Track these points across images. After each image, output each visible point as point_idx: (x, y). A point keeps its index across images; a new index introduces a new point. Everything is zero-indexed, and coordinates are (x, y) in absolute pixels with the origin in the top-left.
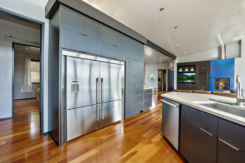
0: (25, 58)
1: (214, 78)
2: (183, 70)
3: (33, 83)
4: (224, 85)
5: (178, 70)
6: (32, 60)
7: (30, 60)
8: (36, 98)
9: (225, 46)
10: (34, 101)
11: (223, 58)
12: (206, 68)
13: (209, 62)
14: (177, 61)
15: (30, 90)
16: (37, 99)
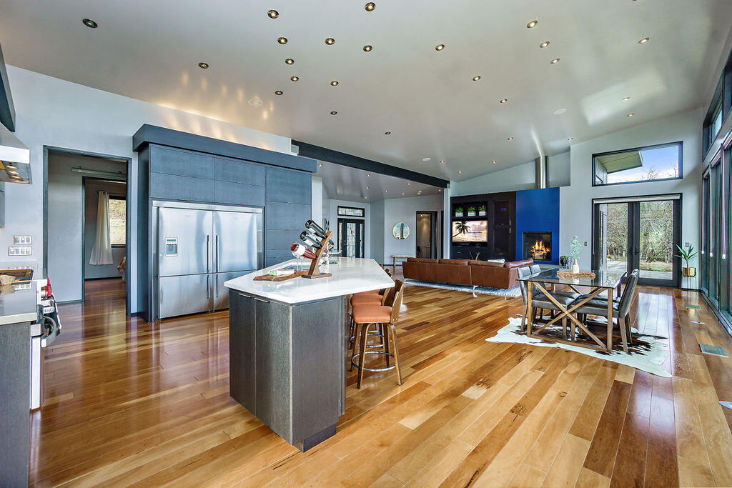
0: (98, 193)
1: (525, 233)
2: (465, 213)
3: (113, 246)
4: (544, 249)
5: (453, 213)
6: (111, 198)
7: (108, 197)
8: (121, 277)
9: (546, 158)
10: (117, 281)
11: (543, 186)
12: (507, 208)
13: (512, 195)
14: (449, 193)
15: (109, 261)
16: (123, 278)
